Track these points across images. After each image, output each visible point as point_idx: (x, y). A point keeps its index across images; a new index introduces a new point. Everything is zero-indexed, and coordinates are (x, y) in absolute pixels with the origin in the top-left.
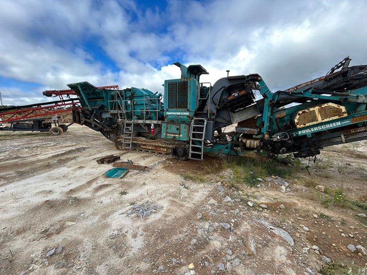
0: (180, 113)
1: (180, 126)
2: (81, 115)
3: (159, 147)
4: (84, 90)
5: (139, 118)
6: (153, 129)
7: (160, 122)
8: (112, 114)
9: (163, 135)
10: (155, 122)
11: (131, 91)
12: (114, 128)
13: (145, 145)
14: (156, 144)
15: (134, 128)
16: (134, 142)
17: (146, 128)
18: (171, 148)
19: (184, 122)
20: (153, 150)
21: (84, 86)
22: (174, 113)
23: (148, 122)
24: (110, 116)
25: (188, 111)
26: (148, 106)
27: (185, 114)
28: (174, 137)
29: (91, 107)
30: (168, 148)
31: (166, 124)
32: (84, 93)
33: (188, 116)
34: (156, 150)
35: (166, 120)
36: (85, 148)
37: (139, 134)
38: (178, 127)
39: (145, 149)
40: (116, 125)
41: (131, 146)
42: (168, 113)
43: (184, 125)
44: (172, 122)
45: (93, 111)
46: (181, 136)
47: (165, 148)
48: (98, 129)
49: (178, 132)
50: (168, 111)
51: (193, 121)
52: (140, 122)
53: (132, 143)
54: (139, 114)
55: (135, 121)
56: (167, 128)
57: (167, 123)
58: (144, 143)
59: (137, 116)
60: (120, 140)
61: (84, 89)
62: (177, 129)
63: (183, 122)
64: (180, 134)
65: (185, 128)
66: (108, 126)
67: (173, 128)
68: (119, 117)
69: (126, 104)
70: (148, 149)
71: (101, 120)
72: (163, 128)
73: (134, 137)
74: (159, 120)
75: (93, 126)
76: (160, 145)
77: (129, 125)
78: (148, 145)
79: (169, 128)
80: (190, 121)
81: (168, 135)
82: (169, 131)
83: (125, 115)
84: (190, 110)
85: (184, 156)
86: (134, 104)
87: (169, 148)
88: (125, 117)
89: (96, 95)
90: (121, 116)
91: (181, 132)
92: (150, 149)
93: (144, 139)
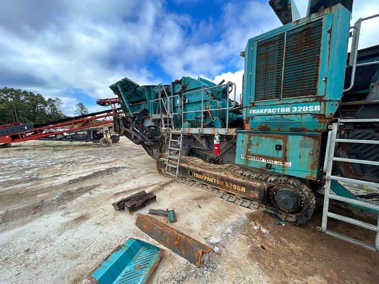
0: (288, 110)
1: (285, 141)
2: (121, 123)
3: (229, 181)
4: (125, 90)
5: (193, 125)
6: (217, 145)
7: (232, 131)
8: (154, 121)
9: (240, 158)
10: (223, 131)
11: (181, 84)
12: (157, 141)
13: (201, 173)
14: (223, 175)
15: (183, 142)
16: (184, 165)
17: (203, 142)
18: (259, 189)
19: (303, 129)
20: (217, 185)
21: (124, 85)
22: (270, 111)
23: (208, 131)
24: (152, 124)
25: (320, 100)
26: (208, 103)
27: (305, 109)
28: (269, 166)
29: (132, 112)
30: (249, 188)
31: (246, 136)
32: (125, 94)
33: (315, 115)
34: (221, 187)
35: (248, 127)
36: (119, 167)
37: (192, 152)
38: (280, 142)
39: (200, 180)
40: (159, 137)
41: (177, 171)
42: (254, 111)
43: (300, 138)
44: (264, 130)
45: (135, 117)
46: (289, 164)
47: (242, 185)
48: (137, 141)
49: (280, 154)
50: (253, 105)
51: (335, 127)
52: (194, 131)
53: (180, 167)
54: (193, 119)
55: (186, 129)
56: (249, 145)
57: (250, 133)
58: (200, 170)
59: (189, 122)
60: (163, 159)
61: (124, 88)
62: (278, 148)
63: (297, 131)
64: (285, 159)
65: (303, 145)
66: (149, 138)
67: (267, 145)
68: (164, 125)
69: (174, 106)
70: (206, 181)
71: (143, 128)
72: (239, 143)
73: (183, 157)
74: (231, 126)
75: (133, 138)
76: (231, 177)
77: (175, 136)
78: (206, 175)
79: (254, 143)
80: (323, 127)
81: (252, 159)
82: (253, 150)
83: (172, 121)
84: (327, 98)
85: (293, 213)
86: (185, 104)
87: (253, 188)
88: (172, 124)
89: (139, 96)
90: (166, 122)
91: (290, 154)
92: (210, 183)
93: (199, 161)
